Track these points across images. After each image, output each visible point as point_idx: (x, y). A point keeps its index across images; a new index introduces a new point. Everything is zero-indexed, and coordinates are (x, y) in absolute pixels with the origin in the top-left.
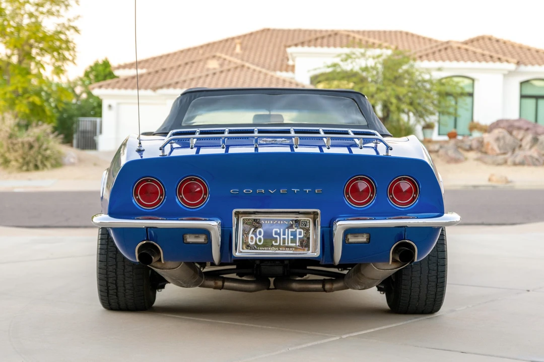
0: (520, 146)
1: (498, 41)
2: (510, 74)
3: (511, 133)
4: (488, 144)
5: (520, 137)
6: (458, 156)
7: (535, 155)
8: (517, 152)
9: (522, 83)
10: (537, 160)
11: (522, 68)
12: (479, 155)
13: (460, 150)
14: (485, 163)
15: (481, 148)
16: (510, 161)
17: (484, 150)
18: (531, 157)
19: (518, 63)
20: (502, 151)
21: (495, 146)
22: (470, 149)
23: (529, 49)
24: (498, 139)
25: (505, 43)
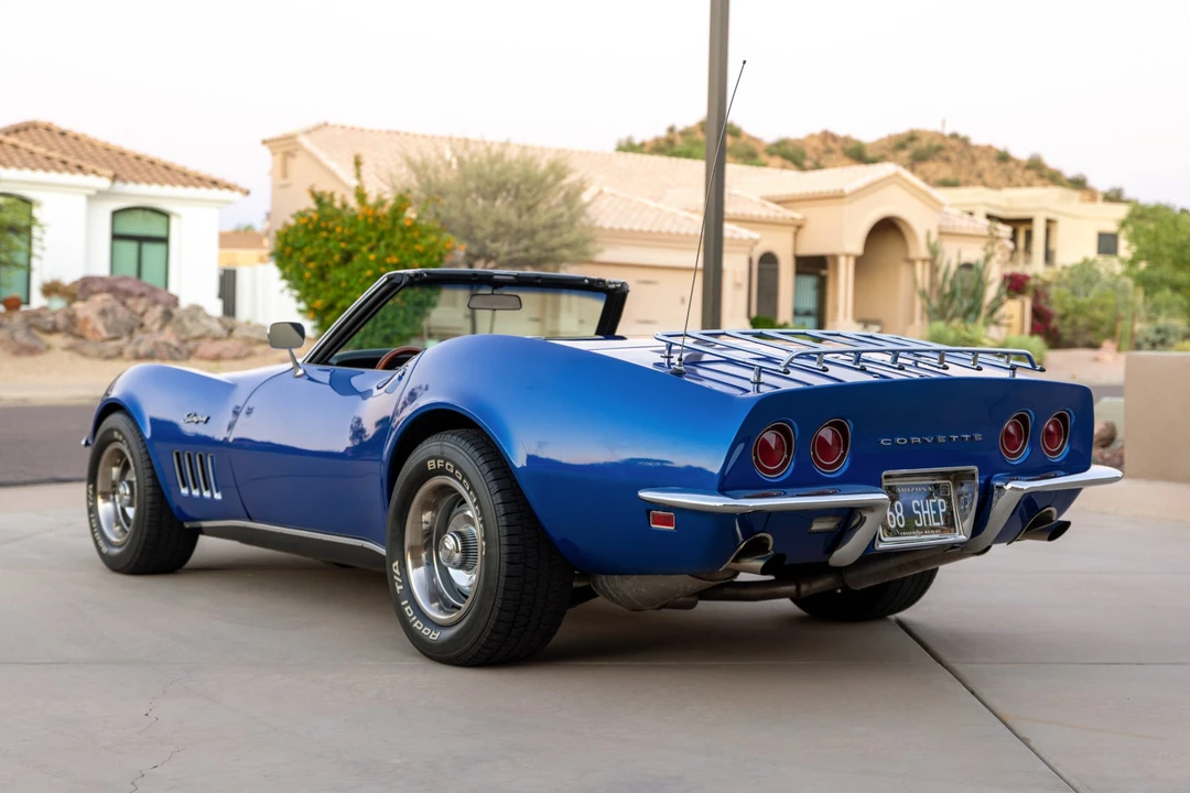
0: (142, 325)
1: (63, 134)
2: (101, 195)
3: (124, 304)
4: (86, 320)
5: (140, 309)
6: (32, 343)
7: (174, 341)
8: (138, 335)
9: (115, 213)
10: (177, 349)
11: (119, 186)
12: (70, 340)
13: (34, 331)
14: (84, 355)
15: (71, 327)
16: (128, 351)
17: (77, 331)
18: (167, 345)
19: (115, 178)
20: (112, 335)
21: (100, 327)
22: (54, 330)
23: (123, 154)
24: (103, 313)
25: (76, 138)
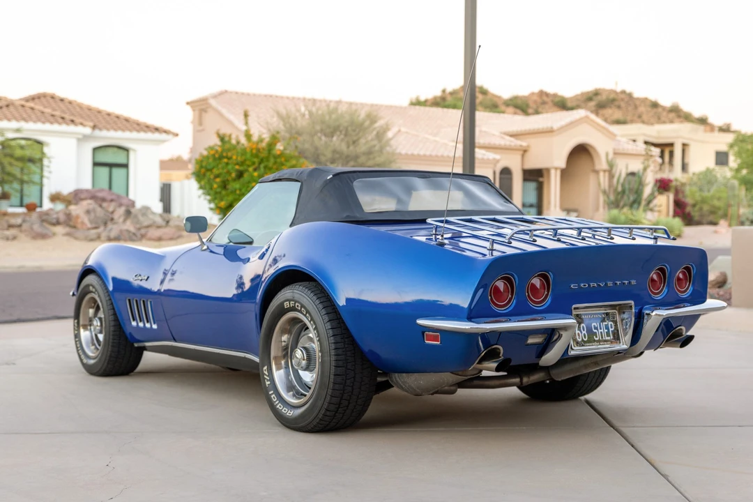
0: (112, 219)
1: (62, 100)
2: (84, 138)
3: (101, 206)
4: (77, 217)
5: (111, 209)
6: (45, 231)
7: (132, 229)
8: (110, 226)
9: (95, 150)
10: (134, 234)
11: (97, 132)
12: (67, 230)
13: (45, 224)
14: (76, 238)
15: (69, 222)
16: (104, 235)
17: (71, 223)
18: (128, 231)
19: (94, 127)
20: (94, 225)
21: (86, 220)
22: (58, 223)
23: (99, 112)
24: (88, 212)
25: (70, 103)
